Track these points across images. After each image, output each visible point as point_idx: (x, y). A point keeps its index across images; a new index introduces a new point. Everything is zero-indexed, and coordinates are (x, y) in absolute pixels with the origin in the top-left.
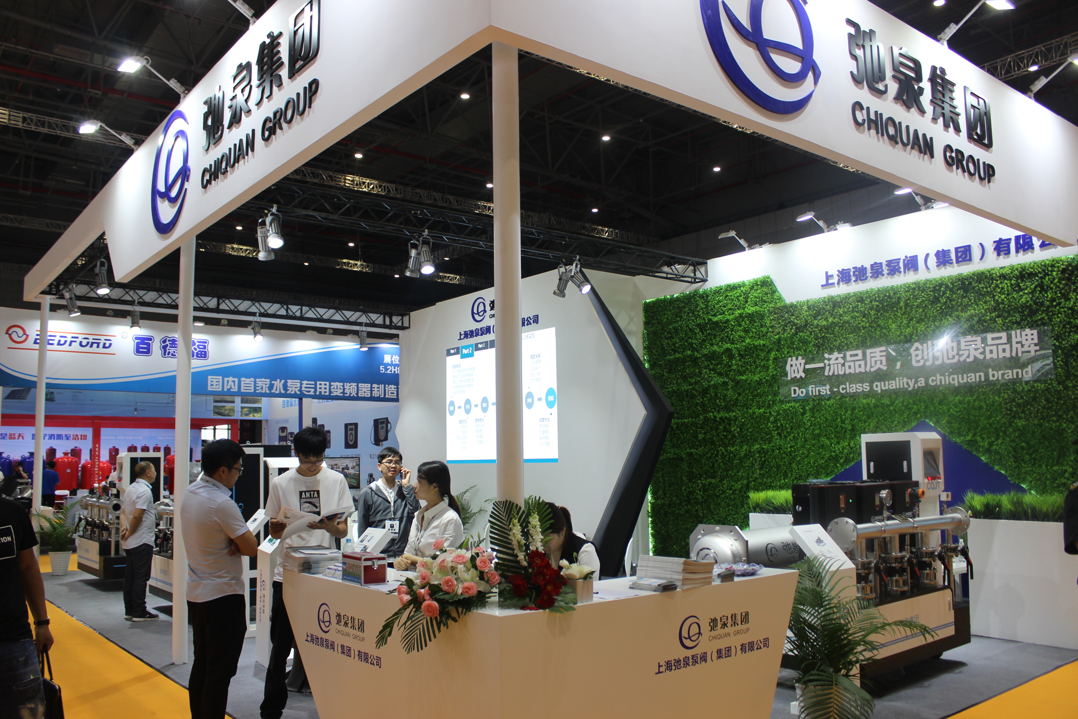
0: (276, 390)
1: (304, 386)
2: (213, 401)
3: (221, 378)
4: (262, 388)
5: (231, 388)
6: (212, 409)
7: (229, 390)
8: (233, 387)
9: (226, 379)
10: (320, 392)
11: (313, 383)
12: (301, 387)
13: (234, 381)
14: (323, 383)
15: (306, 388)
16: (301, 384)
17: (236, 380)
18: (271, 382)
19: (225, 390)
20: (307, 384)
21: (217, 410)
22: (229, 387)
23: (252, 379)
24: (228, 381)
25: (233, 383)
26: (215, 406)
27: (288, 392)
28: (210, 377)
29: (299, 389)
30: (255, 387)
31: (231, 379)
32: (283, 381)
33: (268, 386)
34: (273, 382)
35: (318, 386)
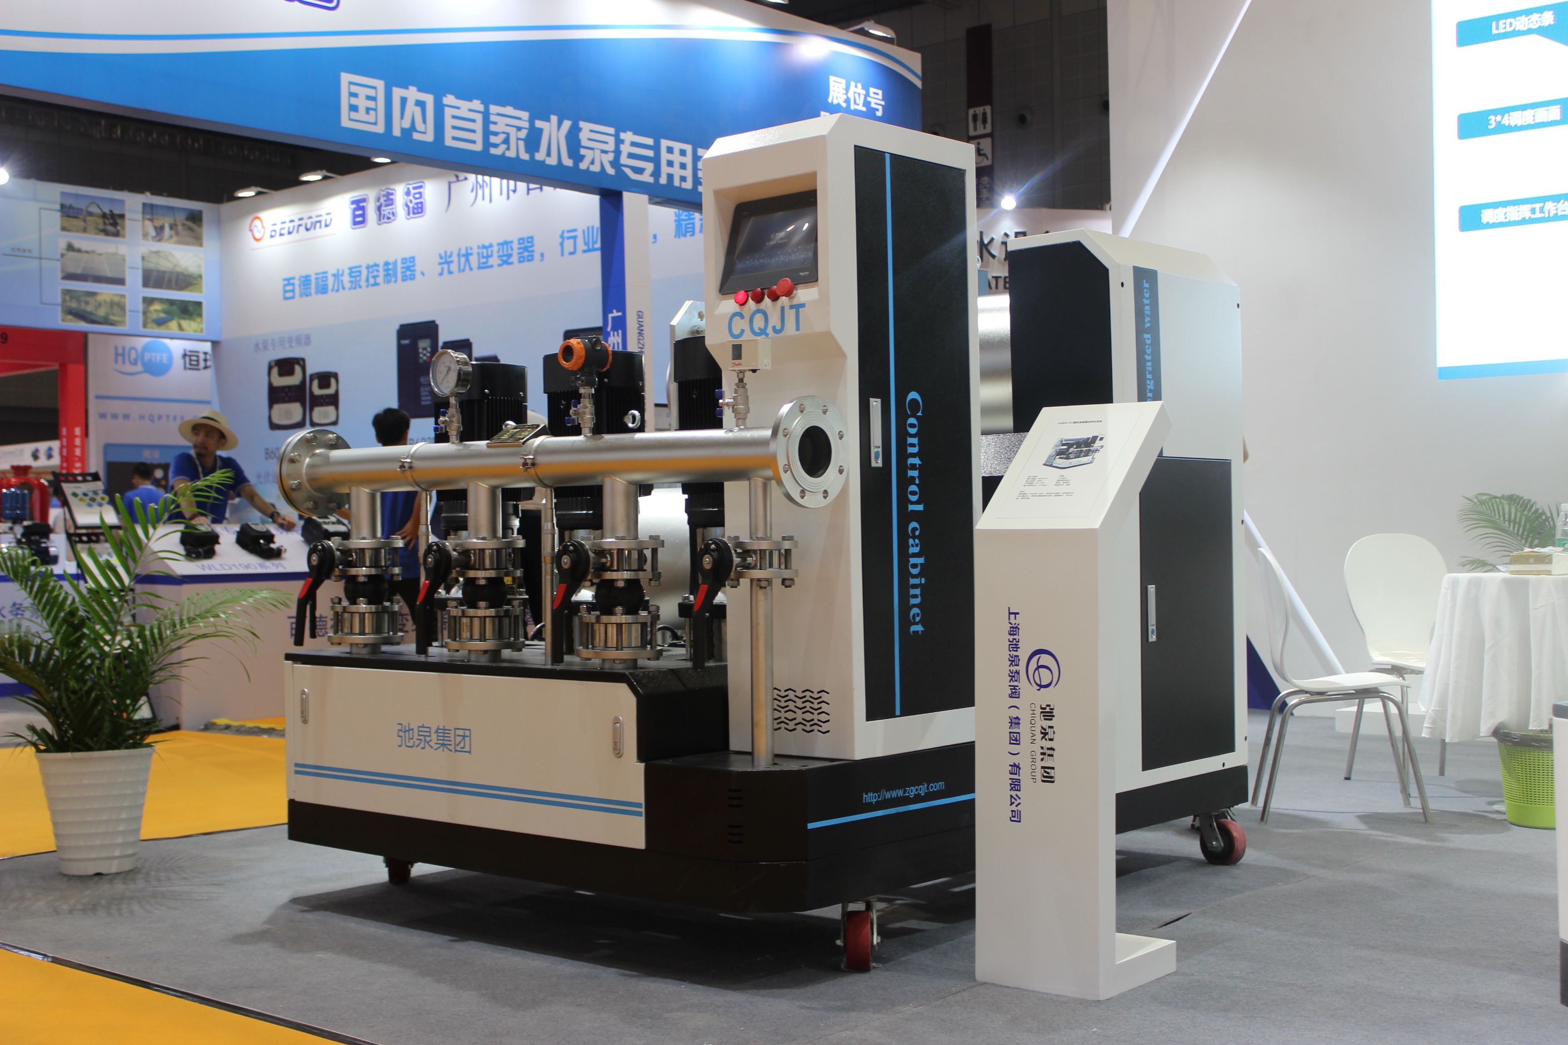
0: (549, 154)
1: (626, 149)
2: (60, 275)
3: (380, 84)
4: (507, 141)
5: (413, 128)
6: (59, 300)
7: (407, 132)
8: (419, 126)
9: (398, 93)
10: (670, 177)
11: (650, 141)
12: (617, 152)
13: (421, 104)
14: (677, 146)
15: (631, 156)
16: (619, 142)
17: (429, 99)
18: (531, 121)
19: (397, 132)
20: (634, 144)
22: (407, 124)
23: (477, 105)
24: (404, 101)
25: (418, 111)
26: (67, 292)
27: (583, 166)
28: (346, 78)
29: (611, 157)
30: (487, 133)
31: (413, 94)
32: (567, 124)
33: (523, 134)
34: (539, 124)
35: (665, 156)
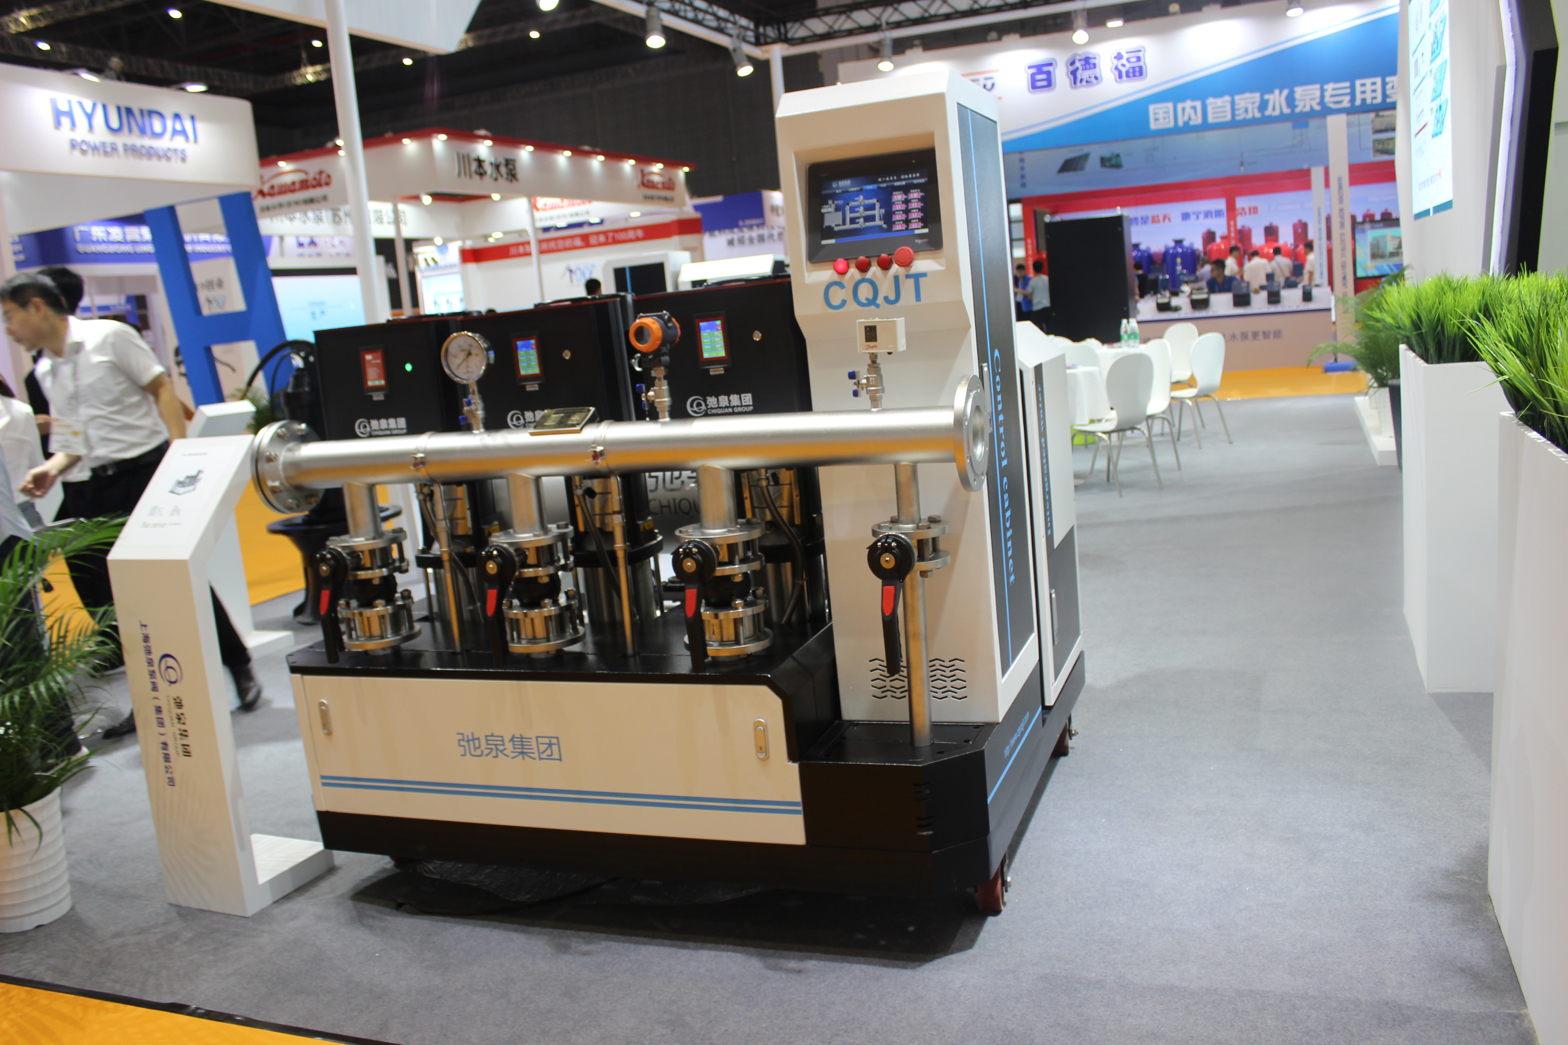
0: (1274, 109)
1: (1327, 94)
3: (1170, 105)
4: (1246, 111)
5: (1190, 119)
7: (1186, 124)
8: (1193, 117)
9: (1180, 106)
10: (1364, 100)
11: (1347, 84)
12: (1322, 97)
13: (1194, 108)
14: (1368, 81)
15: (1332, 96)
16: (1323, 91)
17: (1198, 104)
18: (1262, 97)
19: (1180, 123)
20: (1334, 89)
21: (1380, 147)
22: (1186, 118)
23: (1227, 98)
24: (1184, 110)
25: (1192, 112)
27: (1298, 110)
28: (1152, 108)
29: (1318, 100)
30: (1233, 110)
31: (1188, 104)
32: (1285, 92)
33: (1257, 105)
34: (1266, 97)
35: (1358, 89)
